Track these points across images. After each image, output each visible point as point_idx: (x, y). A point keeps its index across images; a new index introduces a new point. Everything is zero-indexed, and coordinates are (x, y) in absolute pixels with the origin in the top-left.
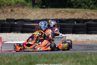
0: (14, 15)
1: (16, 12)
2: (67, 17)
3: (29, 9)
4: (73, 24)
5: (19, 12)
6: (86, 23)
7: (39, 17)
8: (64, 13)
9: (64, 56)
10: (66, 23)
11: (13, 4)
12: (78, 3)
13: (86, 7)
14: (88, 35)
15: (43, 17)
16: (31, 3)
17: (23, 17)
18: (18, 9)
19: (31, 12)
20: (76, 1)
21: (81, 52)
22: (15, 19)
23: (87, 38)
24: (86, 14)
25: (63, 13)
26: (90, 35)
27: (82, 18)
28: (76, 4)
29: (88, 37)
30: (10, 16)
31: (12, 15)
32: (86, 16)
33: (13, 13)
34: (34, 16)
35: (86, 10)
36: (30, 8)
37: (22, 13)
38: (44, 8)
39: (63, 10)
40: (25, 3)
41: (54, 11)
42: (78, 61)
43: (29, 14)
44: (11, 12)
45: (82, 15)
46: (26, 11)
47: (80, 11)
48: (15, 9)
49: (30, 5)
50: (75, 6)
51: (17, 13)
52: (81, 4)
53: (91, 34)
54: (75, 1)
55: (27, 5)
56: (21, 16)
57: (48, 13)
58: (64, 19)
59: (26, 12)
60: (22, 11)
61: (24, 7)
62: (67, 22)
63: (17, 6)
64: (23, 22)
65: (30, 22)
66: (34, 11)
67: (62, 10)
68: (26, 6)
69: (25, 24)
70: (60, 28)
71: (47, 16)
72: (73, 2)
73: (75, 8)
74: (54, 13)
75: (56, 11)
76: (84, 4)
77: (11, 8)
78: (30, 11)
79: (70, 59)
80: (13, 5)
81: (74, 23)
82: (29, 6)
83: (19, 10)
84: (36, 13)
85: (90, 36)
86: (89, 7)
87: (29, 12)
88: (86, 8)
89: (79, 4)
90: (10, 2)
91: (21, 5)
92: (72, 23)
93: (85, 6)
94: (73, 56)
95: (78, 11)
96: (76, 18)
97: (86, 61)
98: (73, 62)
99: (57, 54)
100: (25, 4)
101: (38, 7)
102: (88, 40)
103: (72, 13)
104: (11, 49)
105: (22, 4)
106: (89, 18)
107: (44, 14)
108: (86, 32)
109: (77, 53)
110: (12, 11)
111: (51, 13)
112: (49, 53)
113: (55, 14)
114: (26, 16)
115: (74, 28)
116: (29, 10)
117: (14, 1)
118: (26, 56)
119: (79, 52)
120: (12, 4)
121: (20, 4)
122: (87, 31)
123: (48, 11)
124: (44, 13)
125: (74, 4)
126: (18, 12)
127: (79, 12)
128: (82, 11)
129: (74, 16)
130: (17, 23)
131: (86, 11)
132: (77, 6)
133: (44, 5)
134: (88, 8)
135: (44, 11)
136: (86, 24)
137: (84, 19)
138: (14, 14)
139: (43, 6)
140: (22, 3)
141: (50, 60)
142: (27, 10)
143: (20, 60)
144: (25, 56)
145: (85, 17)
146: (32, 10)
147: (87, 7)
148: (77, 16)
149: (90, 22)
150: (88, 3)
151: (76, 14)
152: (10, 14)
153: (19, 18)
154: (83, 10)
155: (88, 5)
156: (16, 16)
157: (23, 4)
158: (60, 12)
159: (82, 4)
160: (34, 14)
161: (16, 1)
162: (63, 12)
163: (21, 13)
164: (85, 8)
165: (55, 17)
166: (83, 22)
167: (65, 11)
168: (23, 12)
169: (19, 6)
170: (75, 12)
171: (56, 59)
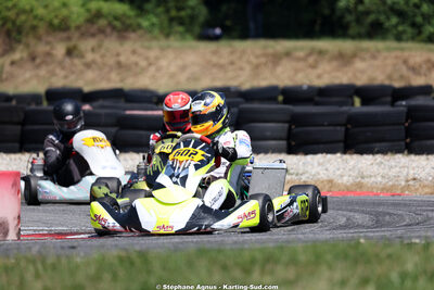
0: (82, 72)
1: (90, 57)
2: (319, 77)
3: (146, 44)
4: (345, 108)
5: (103, 56)
6: (404, 103)
7: (196, 79)
8: (304, 59)
9: (302, 258)
10: (317, 104)
11: (78, 23)
12: (367, 13)
13: (404, 32)
14: (413, 157)
15: (213, 79)
16: (157, 15)
17: (122, 80)
18: (100, 46)
19: (157, 58)
20: (360, 8)
21: (382, 237)
22: (87, 89)
23: (412, 172)
24: (405, 62)
25: (299, 59)
26: (423, 157)
27: (387, 83)
28: (358, 21)
29: (413, 169)
30: (66, 77)
31: (73, 73)
32: (404, 70)
33: (77, 61)
34: (172, 76)
35: (404, 45)
36: (155, 38)
37: (119, 65)
38: (216, 38)
39: (302, 49)
40: (129, 17)
41: (258, 52)
42: (365, 281)
43: (150, 64)
44: (68, 61)
45: (389, 70)
46: (134, 52)
47: (378, 51)
48: (86, 45)
49: (153, 25)
50: (353, 30)
51: (94, 62)
52: (382, 18)
53: (428, 154)
54: (355, 8)
55: (139, 26)
56: (114, 76)
57: (232, 63)
58: (305, 87)
59: (134, 59)
60: (118, 55)
61: (126, 34)
62: (317, 99)
63: (93, 29)
64: (122, 103)
65: (151, 102)
66: (171, 55)
67: (296, 49)
68: (134, 31)
69: (128, 112)
70: (287, 125)
71: (231, 74)
72: (348, 10)
73: (353, 37)
74: (263, 60)
75: (270, 51)
76: (394, 20)
77: (69, 39)
78: (152, 54)
79: (330, 267)
80: (78, 28)
81: (353, 104)
82: (149, 30)
83: (103, 51)
84: (180, 62)
85: (424, 163)
86: (420, 33)
87: (147, 59)
88: (404, 37)
89: (372, 18)
90: (65, 12)
91: (114, 28)
92: (341, 104)
93: (400, 28)
94: (346, 257)
95: (367, 50)
96: (361, 81)
97: (404, 276)
98: (343, 283)
99: (271, 245)
100: (128, 22)
101: (188, 36)
102: (414, 179)
103: (344, 59)
104: (62, 226)
105: (117, 24)
106: (418, 81)
107: (215, 65)
108: (403, 143)
109: (362, 241)
110: (70, 52)
111: (249, 62)
112: (236, 243)
113: (265, 64)
114: (136, 75)
115: (349, 126)
116: (149, 48)
117: (82, 10)
118: (129, 258)
119: (372, 234)
120: (73, 25)
121: (110, 24)
122: (408, 140)
123: (232, 53)
124: (215, 59)
125: (349, 18)
126: (99, 59)
127: (374, 57)
128: (389, 49)
129: (350, 74)
130: (94, 107)
131: (402, 49)
132: (363, 30)
133: (214, 27)
134: (413, 39)
135: (215, 53)
136: (405, 109)
137: (397, 84)
138: (81, 67)
139: (210, 32)
140: (116, 18)
141: (237, 273)
142: (141, 50)
143: (97, 278)
144: (121, 259)
145: (402, 77)
146: (162, 49)
147: (410, 30)
148: (363, 72)
149: (420, 101)
150: (415, 16)
151: (359, 64)
152: (63, 68)
153: (104, 85)
154: (393, 44)
155: (414, 25)
156: (90, 75)
157: (123, 23)
158: (288, 54)
159: (388, 18)
160: (173, 69)
161: (88, 10)
162: (301, 54)
163: (111, 61)
164: (399, 38)
165: (265, 79)
166: (389, 99)
167: (311, 52)
168: (122, 59)
169: (102, 31)
170: (354, 56)
171: (263, 272)
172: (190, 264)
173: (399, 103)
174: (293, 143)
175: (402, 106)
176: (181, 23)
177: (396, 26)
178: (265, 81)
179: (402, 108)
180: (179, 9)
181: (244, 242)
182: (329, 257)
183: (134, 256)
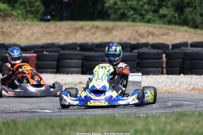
2: (96, 38)
3: (16, 23)
6: (136, 51)
7: (39, 39)
8: (89, 30)
9: (89, 123)
10: (95, 51)
12: (119, 9)
13: (136, 18)
15: (47, 40)
16: (20, 10)
17: (4, 40)
19: (21, 30)
20: (116, 7)
21: (126, 114)
24: (137, 32)
25: (87, 30)
26: (145, 76)
27: (128, 41)
28: (115, 13)
32: (136, 36)
34: (28, 38)
36: (20, 20)
37: (3, 32)
38: (48, 20)
40: (8, 10)
41: (68, 27)
43: (17, 32)
45: (129, 35)
46: (10, 27)
47: (124, 27)
49: (18, 14)
50: (112, 17)
52: (126, 11)
53: (147, 75)
54: (113, 7)
55: (12, 15)
57: (56, 32)
58: (90, 43)
59: (10, 30)
60: (2, 28)
61: (6, 18)
62: (95, 49)
64: (4, 50)
66: (27, 28)
68: (10, 17)
70: (81, 61)
71: (55, 37)
72: (110, 7)
73: (112, 20)
74: (70, 30)
75: (74, 26)
76: (132, 12)
78: (18, 28)
82: (17, 17)
84: (31, 32)
85: (146, 79)
86: (143, 18)
87: (16, 30)
88: (136, 20)
89: (121, 11)
93: (134, 16)
94: (109, 122)
95: (119, 26)
96: (116, 41)
97: (136, 131)
100: (7, 13)
101: (35, 20)
103: (108, 30)
105: (2, 14)
106: (143, 41)
107: (47, 33)
108: (135, 70)
109: (116, 115)
111: (64, 32)
112: (57, 116)
113: (71, 33)
114: (11, 37)
116: (17, 25)
119: (121, 112)
122: (138, 68)
123: (56, 27)
124: (47, 30)
125: (110, 11)
127: (122, 29)
128: (129, 26)
129: (111, 37)
131: (135, 26)
132: (117, 17)
133: (48, 15)
134: (140, 21)
135: (47, 27)
136: (137, 54)
137: (133, 42)
139: (46, 17)
140: (1, 11)
142: (13, 26)
145: (135, 39)
146: (23, 25)
147: (139, 17)
148: (116, 36)
149: (144, 50)
150: (141, 10)
151: (115, 33)
154: (131, 23)
155: (141, 15)
157: (5, 13)
158: (82, 28)
159: (129, 12)
160: (28, 35)
162: (88, 28)
164: (134, 21)
166: (129, 49)
167: (93, 27)
168: (4, 30)
170: (113, 29)
172: (36, 126)
173: (134, 51)
174: (84, 69)
175: (135, 52)
176: (32, 13)
177: (132, 15)
178: (71, 40)
179: (135, 53)
180: (31, 7)
181: (61, 116)
182: (101, 122)
183: (10, 122)
